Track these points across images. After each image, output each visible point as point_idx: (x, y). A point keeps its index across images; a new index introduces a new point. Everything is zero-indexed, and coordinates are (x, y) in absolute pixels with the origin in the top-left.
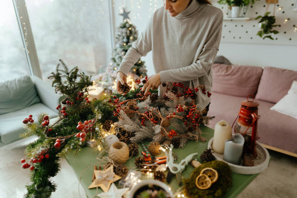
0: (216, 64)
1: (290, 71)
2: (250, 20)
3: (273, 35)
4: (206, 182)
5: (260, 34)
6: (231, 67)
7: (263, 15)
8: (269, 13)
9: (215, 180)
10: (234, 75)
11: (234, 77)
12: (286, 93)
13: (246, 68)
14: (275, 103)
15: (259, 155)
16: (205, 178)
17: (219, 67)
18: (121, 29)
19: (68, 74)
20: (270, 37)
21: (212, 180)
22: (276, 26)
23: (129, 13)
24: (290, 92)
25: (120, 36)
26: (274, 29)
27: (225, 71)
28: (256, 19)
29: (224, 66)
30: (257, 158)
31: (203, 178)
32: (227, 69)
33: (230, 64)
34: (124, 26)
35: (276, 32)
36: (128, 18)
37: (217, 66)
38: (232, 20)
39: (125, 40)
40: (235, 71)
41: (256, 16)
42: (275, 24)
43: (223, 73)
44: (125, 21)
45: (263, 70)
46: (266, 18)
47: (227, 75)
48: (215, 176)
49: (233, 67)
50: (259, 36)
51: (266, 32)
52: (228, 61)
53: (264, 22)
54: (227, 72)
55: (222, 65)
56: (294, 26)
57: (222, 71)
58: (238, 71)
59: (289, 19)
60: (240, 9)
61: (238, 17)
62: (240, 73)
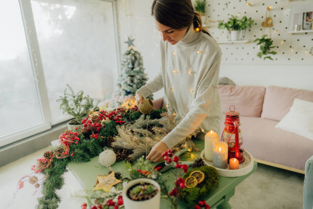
0: (220, 85)
1: (291, 89)
2: (249, 42)
3: (271, 56)
4: (193, 182)
5: (259, 55)
6: (235, 87)
7: (261, 38)
8: (265, 36)
9: (202, 180)
10: (239, 94)
11: (239, 97)
12: (289, 111)
13: (249, 88)
14: (279, 121)
15: (245, 161)
16: (193, 179)
17: (223, 88)
18: (126, 56)
19: (74, 97)
20: (269, 57)
21: (198, 181)
22: (273, 47)
23: (133, 40)
24: (292, 109)
25: (125, 62)
26: (272, 50)
27: (229, 92)
28: (255, 41)
29: (228, 87)
30: (244, 163)
31: (191, 179)
32: (231, 88)
33: (234, 85)
34: (129, 53)
35: (274, 53)
36: (133, 45)
37: (221, 87)
38: (232, 43)
39: (130, 66)
40: (239, 91)
41: (255, 38)
42: (272, 46)
43: (227, 94)
44: (130, 48)
45: (265, 89)
46: (262, 40)
47: (232, 96)
48: (202, 177)
49: (237, 87)
50: (258, 58)
51: (264, 53)
52: (232, 82)
53: (262, 44)
54: (231, 92)
55: (226, 86)
56: (291, 47)
57: (227, 92)
58: (241, 91)
59: (285, 41)
60: (238, 33)
61: (238, 40)
62: (243, 93)
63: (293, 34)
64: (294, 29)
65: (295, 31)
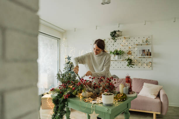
1: (142, 79)
2: (123, 60)
3: (133, 66)
4: (120, 96)
5: (128, 65)
7: (127, 58)
8: (129, 58)
10: (121, 82)
14: (139, 93)
18: (67, 65)
20: (132, 67)
22: (133, 62)
23: (71, 57)
24: (143, 87)
25: (66, 67)
26: (132, 63)
28: (125, 60)
32: (118, 80)
33: (118, 78)
34: (68, 63)
35: (134, 65)
36: (70, 60)
38: (116, 60)
39: (69, 69)
40: (121, 81)
41: (125, 59)
42: (132, 62)
44: (69, 61)
45: (132, 80)
46: (128, 59)
48: (122, 94)
50: (128, 67)
51: (130, 64)
52: (117, 77)
53: (128, 61)
54: (118, 81)
56: (139, 63)
57: (116, 81)
58: (122, 81)
59: (137, 60)
60: (118, 57)
61: (118, 59)
62: (123, 81)
63: (140, 57)
64: (139, 56)
65: (140, 56)
